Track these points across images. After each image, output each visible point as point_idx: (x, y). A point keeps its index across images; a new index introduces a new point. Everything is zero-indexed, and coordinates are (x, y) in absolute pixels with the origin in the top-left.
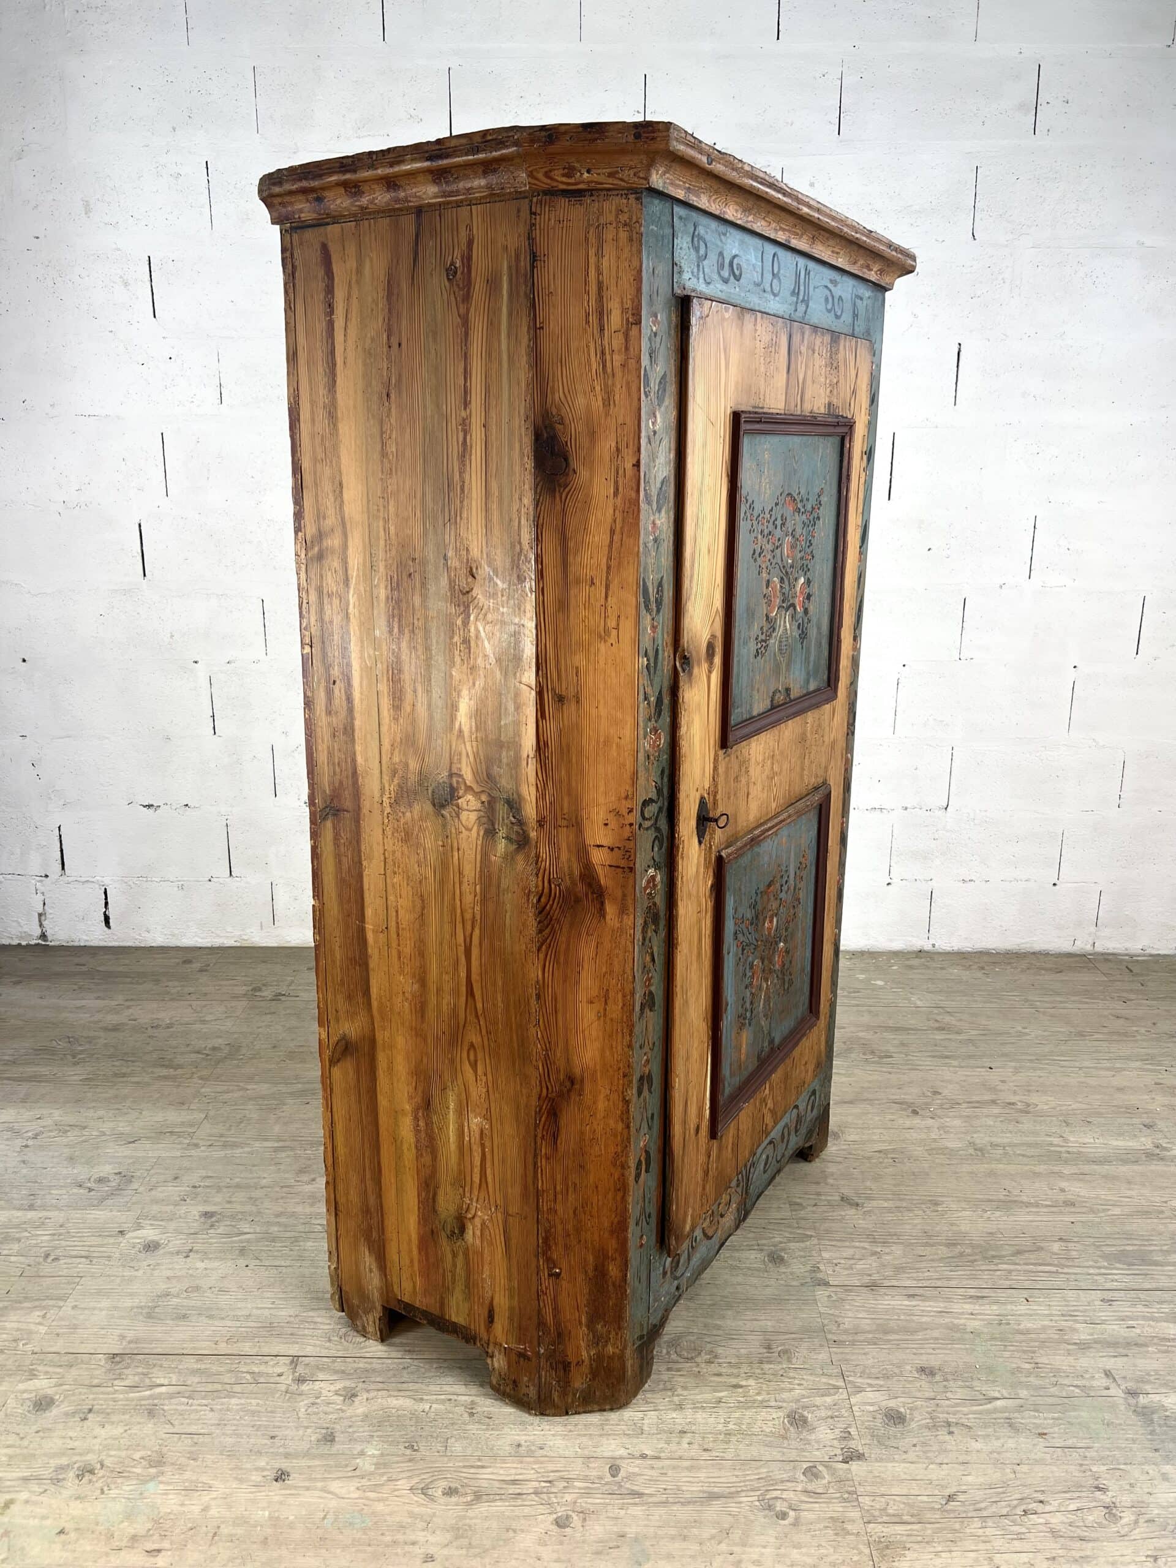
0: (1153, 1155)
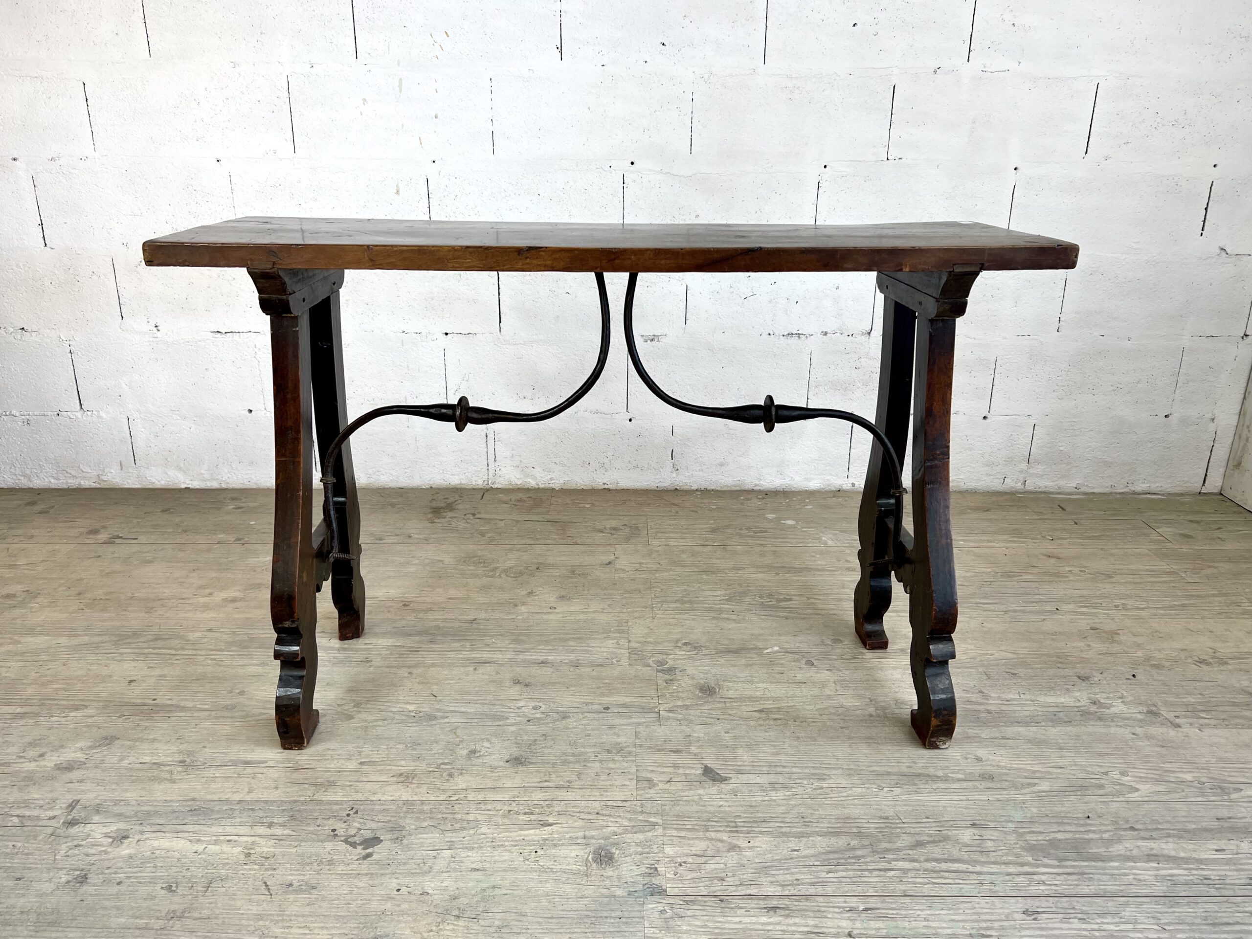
0: (1090, 713)
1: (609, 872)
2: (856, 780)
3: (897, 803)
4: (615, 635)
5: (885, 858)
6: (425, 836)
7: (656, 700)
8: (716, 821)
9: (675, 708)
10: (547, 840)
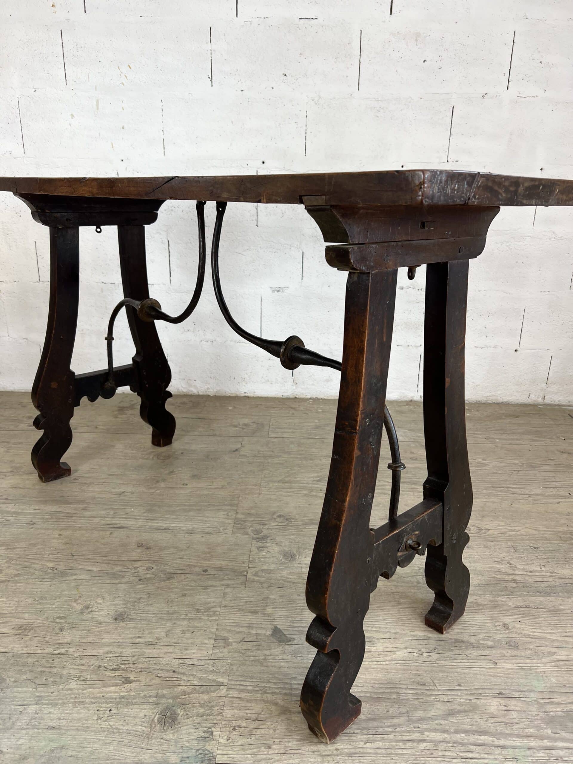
1: (170, 735)
2: (400, 644)
3: (434, 669)
4: (227, 508)
5: (419, 727)
6: (20, 689)
7: (246, 565)
8: (274, 683)
9: (261, 572)
10: (123, 697)
